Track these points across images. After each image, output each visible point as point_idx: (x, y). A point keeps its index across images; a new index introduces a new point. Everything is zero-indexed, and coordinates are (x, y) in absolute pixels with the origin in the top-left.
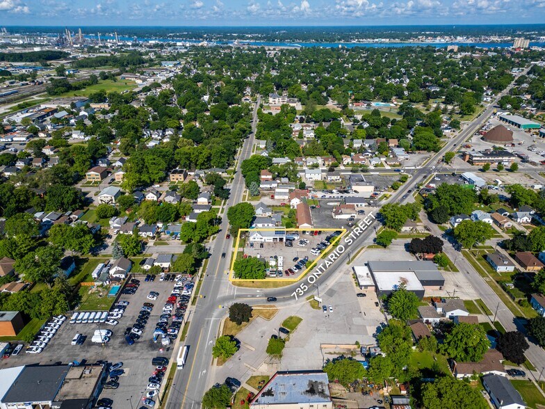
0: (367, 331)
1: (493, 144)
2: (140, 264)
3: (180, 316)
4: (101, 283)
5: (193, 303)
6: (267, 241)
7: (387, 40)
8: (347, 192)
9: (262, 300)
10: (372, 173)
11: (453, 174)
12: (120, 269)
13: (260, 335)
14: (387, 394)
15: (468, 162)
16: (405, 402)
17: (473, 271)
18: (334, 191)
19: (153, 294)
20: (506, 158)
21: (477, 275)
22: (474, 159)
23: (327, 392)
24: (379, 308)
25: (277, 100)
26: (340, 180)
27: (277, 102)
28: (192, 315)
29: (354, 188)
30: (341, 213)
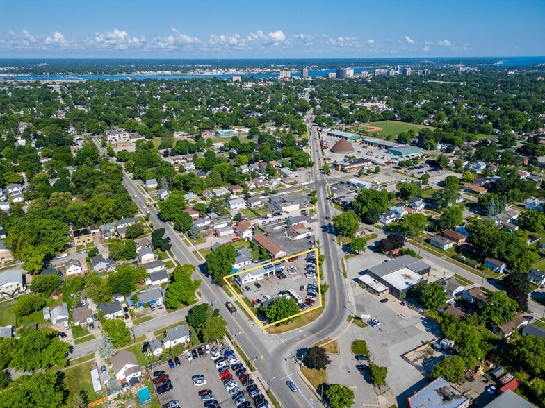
0: (418, 329)
1: (345, 155)
2: (143, 352)
3: (252, 388)
4: (117, 394)
5: (252, 369)
6: (258, 279)
7: (169, 73)
8: (279, 214)
9: (313, 338)
10: (282, 193)
11: (342, 183)
12: (131, 366)
13: (345, 371)
14: (483, 373)
15: (341, 171)
16: (503, 372)
17: (430, 255)
18: (268, 215)
19: (196, 378)
20: (366, 164)
21: (435, 256)
22: (346, 167)
23: (457, 393)
24: (406, 306)
25: (117, 136)
26: (263, 204)
27: (117, 139)
28: (264, 381)
29: (284, 209)
30: (298, 234)
